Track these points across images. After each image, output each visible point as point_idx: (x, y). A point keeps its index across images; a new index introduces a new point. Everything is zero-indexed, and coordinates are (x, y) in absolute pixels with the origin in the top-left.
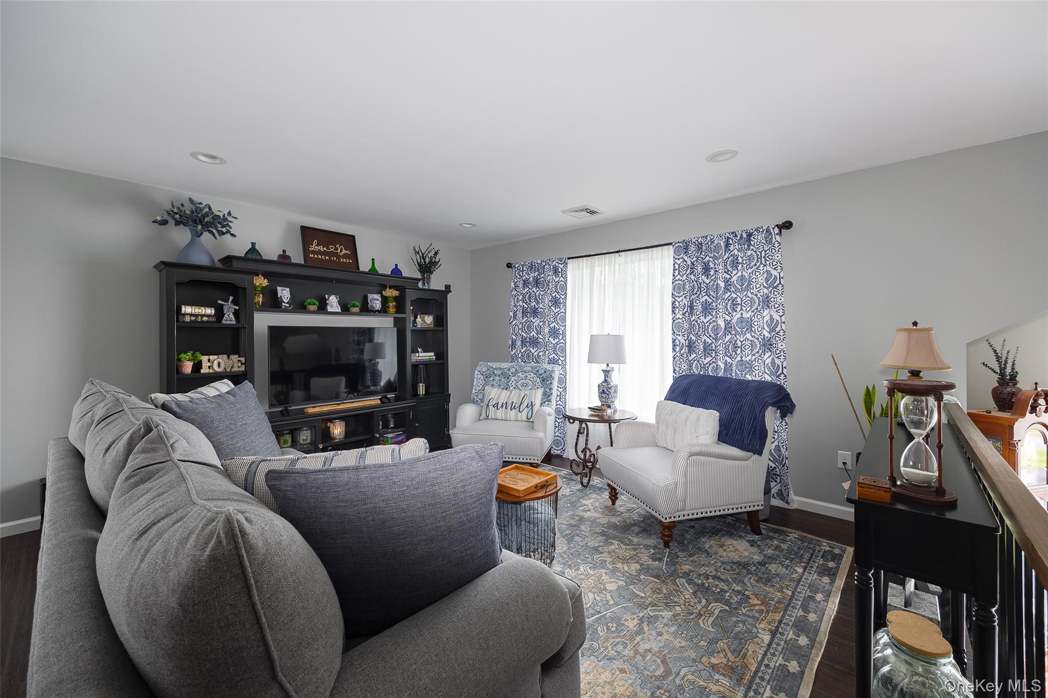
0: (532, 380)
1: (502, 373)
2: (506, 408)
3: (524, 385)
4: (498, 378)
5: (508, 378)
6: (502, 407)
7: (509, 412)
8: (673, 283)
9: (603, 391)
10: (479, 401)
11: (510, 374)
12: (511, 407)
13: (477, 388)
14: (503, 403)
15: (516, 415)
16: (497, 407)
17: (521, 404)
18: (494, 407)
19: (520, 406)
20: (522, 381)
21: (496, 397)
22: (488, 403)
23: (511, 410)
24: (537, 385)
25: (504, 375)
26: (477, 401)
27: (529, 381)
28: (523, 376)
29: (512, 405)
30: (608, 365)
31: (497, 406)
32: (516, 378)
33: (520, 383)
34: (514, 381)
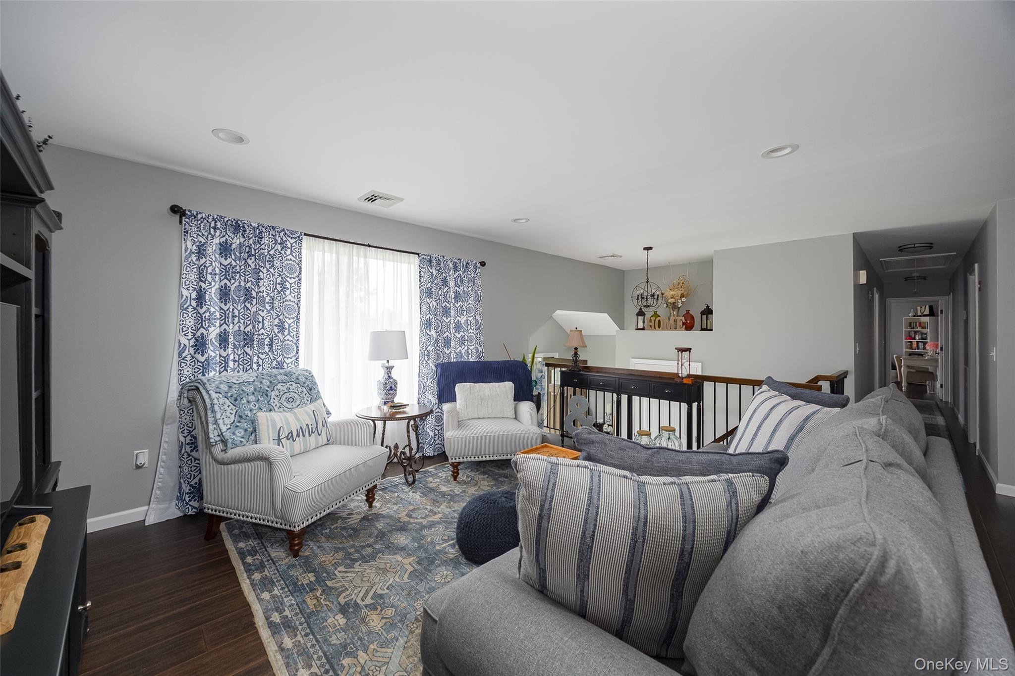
0: (297, 392)
1: (255, 389)
2: (304, 436)
3: (291, 400)
4: (254, 398)
5: (267, 395)
6: (298, 435)
7: (308, 439)
8: (420, 287)
9: (391, 387)
10: (242, 440)
11: (267, 389)
12: (309, 433)
13: (227, 421)
14: (297, 430)
15: (317, 439)
16: (293, 438)
17: (317, 424)
18: (288, 439)
19: (317, 427)
20: (285, 396)
21: (284, 424)
22: (279, 436)
23: (310, 435)
24: (305, 397)
25: (259, 391)
26: (241, 442)
27: (295, 394)
28: (284, 388)
29: (309, 428)
30: (388, 361)
31: (292, 436)
32: (277, 393)
33: (284, 398)
34: (276, 398)
